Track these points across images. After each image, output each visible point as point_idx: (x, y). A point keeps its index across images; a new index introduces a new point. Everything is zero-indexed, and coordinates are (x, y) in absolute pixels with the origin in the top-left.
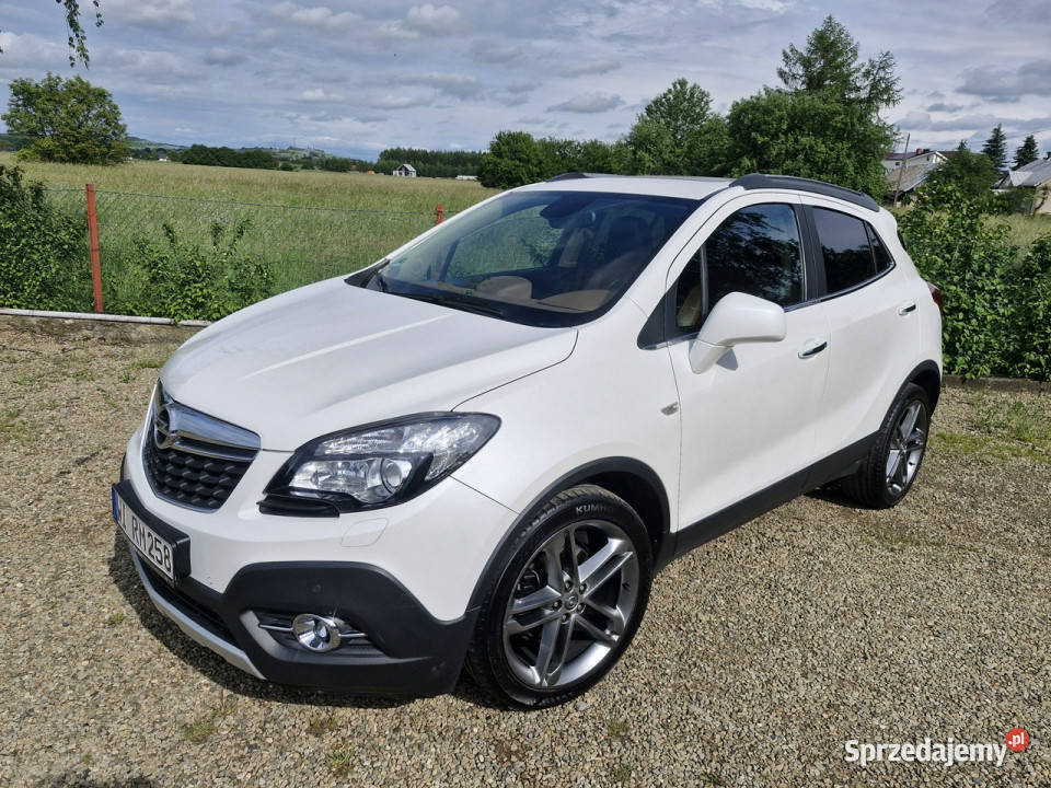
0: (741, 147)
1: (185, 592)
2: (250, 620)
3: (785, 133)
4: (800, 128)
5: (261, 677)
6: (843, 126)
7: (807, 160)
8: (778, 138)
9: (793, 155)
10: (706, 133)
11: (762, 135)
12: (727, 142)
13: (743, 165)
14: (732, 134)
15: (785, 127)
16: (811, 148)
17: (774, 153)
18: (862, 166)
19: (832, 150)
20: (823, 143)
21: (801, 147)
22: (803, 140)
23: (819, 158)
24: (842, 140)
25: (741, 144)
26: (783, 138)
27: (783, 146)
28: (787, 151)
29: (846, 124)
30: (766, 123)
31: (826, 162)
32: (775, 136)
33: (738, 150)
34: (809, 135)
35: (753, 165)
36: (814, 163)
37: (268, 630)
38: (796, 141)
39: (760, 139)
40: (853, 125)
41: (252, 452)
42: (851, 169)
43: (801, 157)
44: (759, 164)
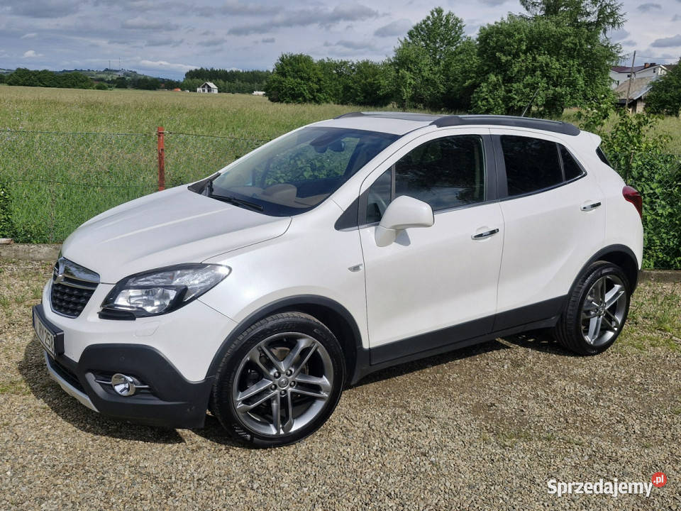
0: (488, 65)
1: (60, 362)
2: (90, 377)
3: (525, 53)
4: (537, 48)
5: (96, 411)
6: (573, 46)
7: (544, 75)
8: (519, 57)
9: (532, 71)
10: (460, 53)
11: (504, 55)
12: (476, 61)
13: (490, 81)
14: (480, 54)
15: (524, 48)
16: (547, 65)
17: (516, 70)
18: (590, 79)
19: (565, 66)
20: (558, 60)
21: (538, 64)
22: (539, 58)
23: (554, 74)
24: (573, 57)
25: (488, 63)
26: (523, 57)
27: (523, 64)
28: (527, 68)
29: (575, 44)
30: (508, 44)
31: (559, 76)
32: (516, 55)
33: (486, 68)
34: (544, 54)
35: (498, 80)
36: (549, 78)
37: (100, 383)
38: (534, 59)
39: (504, 59)
40: (581, 45)
41: (96, 285)
42: (581, 82)
43: (538, 73)
44: (504, 80)
